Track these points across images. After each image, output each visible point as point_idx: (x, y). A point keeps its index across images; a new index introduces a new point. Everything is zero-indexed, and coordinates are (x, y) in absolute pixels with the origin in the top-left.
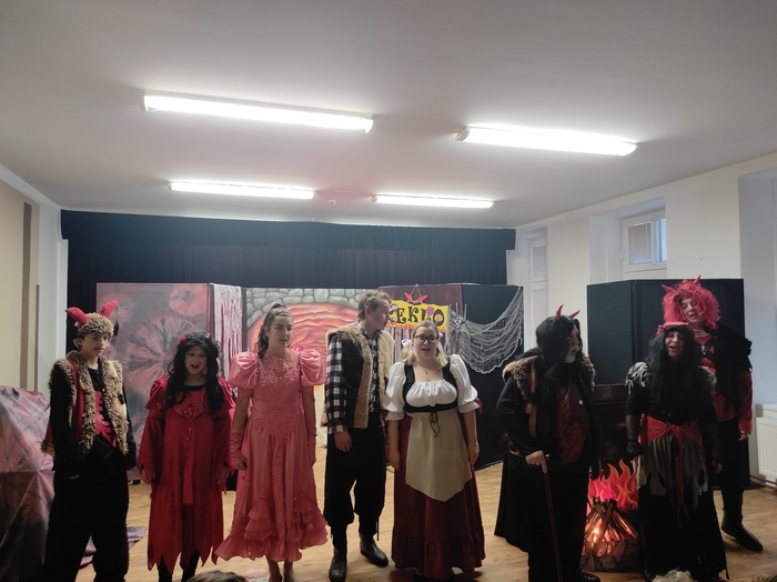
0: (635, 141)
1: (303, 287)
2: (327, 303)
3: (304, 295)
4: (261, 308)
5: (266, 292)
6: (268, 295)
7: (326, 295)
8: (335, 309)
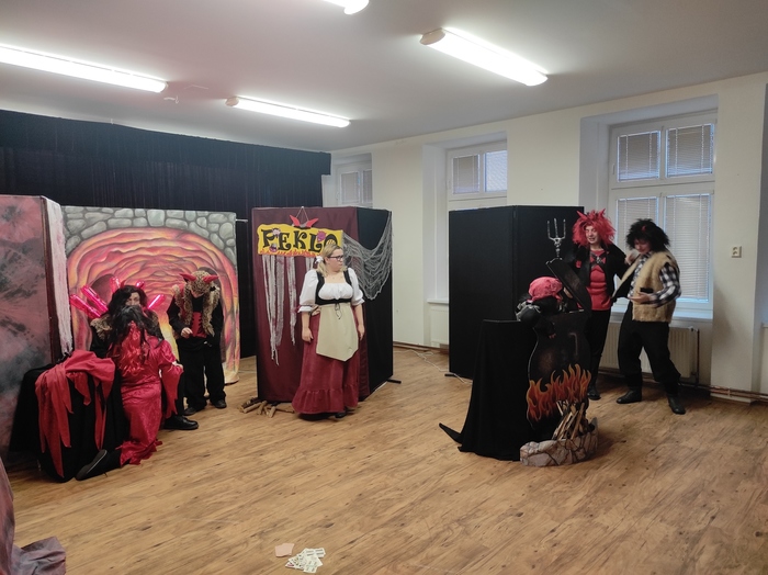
0: (547, 72)
1: (133, 206)
2: (163, 227)
3: (135, 217)
4: (79, 233)
5: (84, 213)
6: (88, 215)
7: (162, 218)
8: (172, 235)
